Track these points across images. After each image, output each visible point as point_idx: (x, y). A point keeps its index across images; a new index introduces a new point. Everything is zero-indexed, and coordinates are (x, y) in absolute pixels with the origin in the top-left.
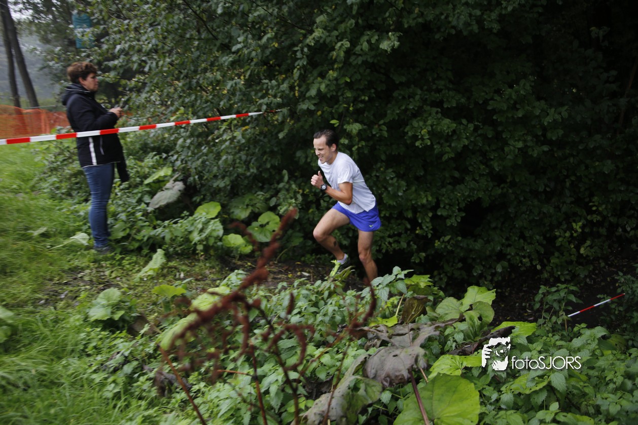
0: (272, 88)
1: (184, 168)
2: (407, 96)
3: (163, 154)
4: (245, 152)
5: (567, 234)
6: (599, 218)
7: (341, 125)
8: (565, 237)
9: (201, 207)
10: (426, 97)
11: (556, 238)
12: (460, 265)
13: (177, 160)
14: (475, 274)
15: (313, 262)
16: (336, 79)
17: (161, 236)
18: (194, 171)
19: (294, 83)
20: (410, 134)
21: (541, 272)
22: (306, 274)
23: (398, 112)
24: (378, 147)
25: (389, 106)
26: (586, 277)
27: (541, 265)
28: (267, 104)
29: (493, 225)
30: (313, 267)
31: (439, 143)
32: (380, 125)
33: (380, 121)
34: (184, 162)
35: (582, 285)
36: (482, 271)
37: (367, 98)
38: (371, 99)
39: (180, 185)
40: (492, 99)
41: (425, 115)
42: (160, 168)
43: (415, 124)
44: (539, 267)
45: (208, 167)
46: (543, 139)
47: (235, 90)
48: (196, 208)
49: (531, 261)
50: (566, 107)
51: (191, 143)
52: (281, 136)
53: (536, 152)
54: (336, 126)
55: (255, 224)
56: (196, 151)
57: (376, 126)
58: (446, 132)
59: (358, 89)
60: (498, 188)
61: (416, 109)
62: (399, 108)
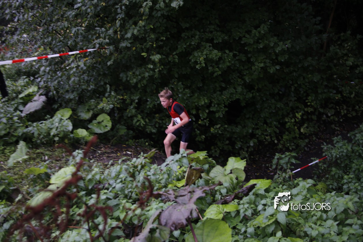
0: (102, 33)
1: (46, 87)
2: (190, 37)
3: (31, 77)
4: (86, 74)
5: (293, 120)
6: (312, 110)
7: (149, 56)
8: (292, 122)
9: (58, 112)
10: (202, 36)
11: (286, 123)
12: (227, 142)
13: (40, 81)
14: (237, 148)
15: (134, 145)
16: (144, 26)
17: (32, 132)
18: (53, 88)
19: (117, 29)
20: (193, 61)
21: (277, 145)
22: (130, 153)
23: (185, 46)
24: (173, 69)
25: (179, 43)
26: (305, 146)
27: (277, 140)
28: (99, 44)
29: (247, 116)
30: (134, 148)
31: (211, 66)
32: (173, 55)
33: (173, 52)
34: (46, 83)
35: (302, 151)
36: (240, 145)
37: (164, 38)
38: (167, 39)
39: (43, 98)
40: (244, 37)
41: (202, 48)
42: (29, 87)
43: (196, 54)
44: (276, 142)
45: (62, 86)
46: (276, 61)
47: (78, 34)
48: (55, 113)
49: (271, 138)
50: (290, 41)
51: (50, 70)
52: (109, 63)
53: (272, 69)
54: (145, 57)
55: (94, 122)
56: (53, 75)
57: (171, 56)
58: (215, 58)
59: (159, 33)
60: (249, 93)
61: (196, 44)
62: (186, 44)
